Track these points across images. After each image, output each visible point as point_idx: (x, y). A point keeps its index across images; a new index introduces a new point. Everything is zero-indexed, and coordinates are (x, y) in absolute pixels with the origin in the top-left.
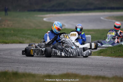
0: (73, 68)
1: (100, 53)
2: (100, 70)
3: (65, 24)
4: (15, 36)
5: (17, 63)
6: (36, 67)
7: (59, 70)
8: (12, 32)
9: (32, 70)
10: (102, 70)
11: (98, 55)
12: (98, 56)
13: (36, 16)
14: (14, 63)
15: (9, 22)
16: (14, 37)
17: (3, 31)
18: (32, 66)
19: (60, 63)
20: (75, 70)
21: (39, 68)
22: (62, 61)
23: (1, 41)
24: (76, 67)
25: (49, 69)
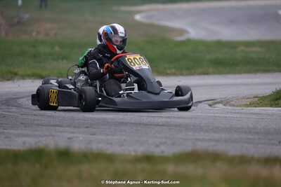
0: (207, 138)
1: (277, 99)
2: (278, 143)
3: (189, 29)
4: (63, 59)
5: (68, 126)
6: (115, 137)
7: (173, 144)
8: (57, 49)
9: (107, 144)
10: (280, 142)
11: (271, 106)
12: (271, 108)
13: (115, 8)
14: (61, 126)
15: (49, 26)
16: (60, 61)
17: (34, 47)
18: (107, 135)
19: (176, 126)
20: (213, 144)
21: (123, 138)
22: (181, 121)
23: (29, 72)
24: (216, 136)
25: (150, 142)
